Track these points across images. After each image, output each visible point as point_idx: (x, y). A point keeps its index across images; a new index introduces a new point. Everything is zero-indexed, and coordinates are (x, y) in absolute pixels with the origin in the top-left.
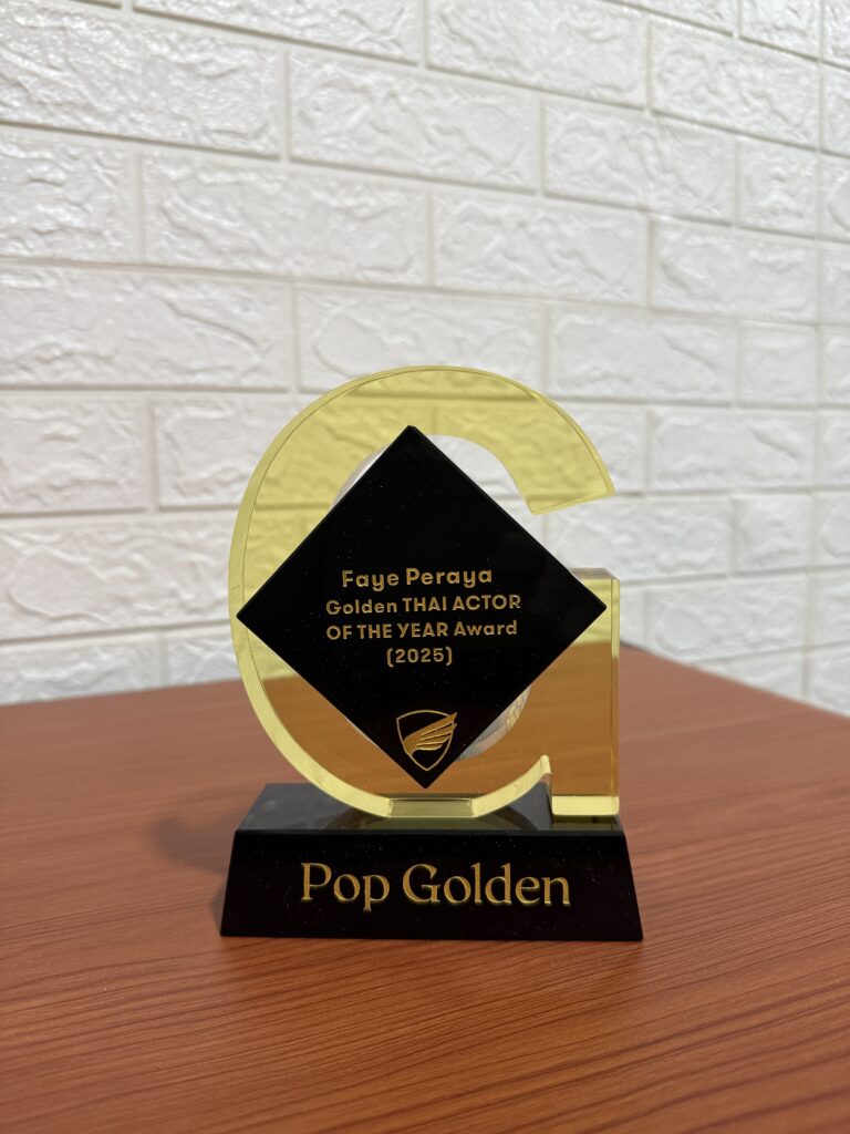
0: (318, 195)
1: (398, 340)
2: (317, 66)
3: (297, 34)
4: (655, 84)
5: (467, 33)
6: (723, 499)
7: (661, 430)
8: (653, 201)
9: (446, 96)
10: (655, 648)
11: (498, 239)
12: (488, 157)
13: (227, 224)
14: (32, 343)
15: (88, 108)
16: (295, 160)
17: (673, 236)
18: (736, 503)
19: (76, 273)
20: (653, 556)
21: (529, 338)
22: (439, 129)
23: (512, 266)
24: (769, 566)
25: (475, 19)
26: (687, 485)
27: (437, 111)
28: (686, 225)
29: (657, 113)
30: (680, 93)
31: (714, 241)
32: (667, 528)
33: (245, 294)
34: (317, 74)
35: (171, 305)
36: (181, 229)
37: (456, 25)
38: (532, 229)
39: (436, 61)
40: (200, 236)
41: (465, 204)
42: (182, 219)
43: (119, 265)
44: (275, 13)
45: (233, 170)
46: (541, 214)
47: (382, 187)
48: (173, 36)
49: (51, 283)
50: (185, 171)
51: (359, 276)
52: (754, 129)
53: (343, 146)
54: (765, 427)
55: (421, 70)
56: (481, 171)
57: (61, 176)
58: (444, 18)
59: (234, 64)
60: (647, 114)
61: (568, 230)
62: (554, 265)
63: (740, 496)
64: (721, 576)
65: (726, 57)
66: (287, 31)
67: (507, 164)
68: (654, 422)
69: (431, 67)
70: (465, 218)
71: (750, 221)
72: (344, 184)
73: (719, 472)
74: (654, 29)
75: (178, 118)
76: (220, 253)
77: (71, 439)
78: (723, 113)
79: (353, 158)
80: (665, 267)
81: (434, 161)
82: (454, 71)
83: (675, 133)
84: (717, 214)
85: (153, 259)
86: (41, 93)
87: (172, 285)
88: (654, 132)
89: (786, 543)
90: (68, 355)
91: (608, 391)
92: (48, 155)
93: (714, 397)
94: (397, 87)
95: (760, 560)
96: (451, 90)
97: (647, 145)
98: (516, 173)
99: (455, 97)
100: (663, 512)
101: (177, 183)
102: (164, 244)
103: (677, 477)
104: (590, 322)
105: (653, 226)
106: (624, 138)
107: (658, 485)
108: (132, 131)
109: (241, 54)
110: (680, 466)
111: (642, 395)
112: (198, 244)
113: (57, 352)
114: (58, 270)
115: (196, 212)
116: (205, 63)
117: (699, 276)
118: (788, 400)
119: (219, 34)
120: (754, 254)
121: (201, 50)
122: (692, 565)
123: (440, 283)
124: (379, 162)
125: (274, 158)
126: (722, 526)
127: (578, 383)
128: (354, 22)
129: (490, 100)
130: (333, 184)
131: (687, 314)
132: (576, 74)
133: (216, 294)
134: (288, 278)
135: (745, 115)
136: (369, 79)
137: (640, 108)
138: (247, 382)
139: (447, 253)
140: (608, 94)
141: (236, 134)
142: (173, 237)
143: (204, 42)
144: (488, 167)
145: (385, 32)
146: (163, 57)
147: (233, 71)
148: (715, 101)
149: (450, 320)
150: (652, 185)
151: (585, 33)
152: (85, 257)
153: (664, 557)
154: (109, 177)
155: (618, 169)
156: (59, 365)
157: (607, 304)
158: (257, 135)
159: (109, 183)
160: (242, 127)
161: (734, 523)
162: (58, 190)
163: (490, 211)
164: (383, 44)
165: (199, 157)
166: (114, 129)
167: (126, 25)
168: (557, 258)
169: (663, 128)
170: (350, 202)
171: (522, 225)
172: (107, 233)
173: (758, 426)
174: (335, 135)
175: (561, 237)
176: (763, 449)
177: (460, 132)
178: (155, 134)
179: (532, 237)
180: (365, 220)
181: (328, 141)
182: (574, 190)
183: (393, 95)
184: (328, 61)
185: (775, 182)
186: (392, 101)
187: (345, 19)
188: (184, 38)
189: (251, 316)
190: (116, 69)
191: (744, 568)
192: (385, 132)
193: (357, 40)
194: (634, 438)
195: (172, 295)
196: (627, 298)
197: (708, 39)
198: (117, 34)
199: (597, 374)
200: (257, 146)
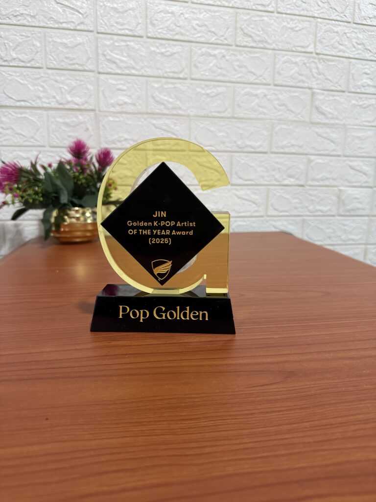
0: (199, 90)
1: (221, 134)
2: (200, 49)
3: (194, 40)
4: (318, 44)
5: (250, 33)
6: (335, 189)
7: (313, 164)
8: (314, 85)
9: (241, 55)
10: (305, 238)
11: (257, 101)
12: (254, 74)
13: (171, 100)
14: (116, 136)
15: (133, 68)
16: (192, 79)
17: (321, 97)
18: (340, 190)
19: (128, 116)
20: (307, 207)
21: (265, 133)
22: (238, 66)
23: (261, 109)
24: (352, 213)
25: (253, 28)
26: (321, 183)
27: (238, 60)
28: (326, 92)
29: (317, 54)
30: (327, 46)
31: (337, 98)
32: (313, 198)
33: (176, 121)
34: (200, 52)
35: (154, 125)
36: (158, 102)
37: (246, 31)
38: (269, 97)
39: (239, 44)
40: (163, 104)
41: (246, 90)
42: (158, 99)
43: (140, 113)
44: (188, 34)
45: (173, 83)
46: (272, 92)
47: (219, 86)
48: (158, 44)
49: (122, 119)
50: (160, 84)
51: (210, 115)
52: (357, 56)
53: (207, 74)
54: (354, 164)
55: (234, 47)
56: (252, 79)
57: (125, 88)
58: (242, 29)
59: (175, 51)
60: (314, 55)
61: (281, 97)
62: (276, 109)
63: (341, 188)
64: (333, 216)
65: (347, 31)
66: (191, 39)
67: (261, 76)
68: (310, 161)
69: (237, 46)
70: (245, 95)
71: (353, 90)
72: (206, 86)
73: (334, 179)
74: (319, 24)
75: (158, 69)
76: (168, 109)
77: (125, 164)
78: (344, 52)
79: (210, 77)
80: (317, 108)
81: (236, 77)
82: (244, 47)
83: (324, 60)
84: (339, 88)
85: (149, 111)
86: (121, 64)
87: (155, 119)
88: (316, 61)
89: (360, 206)
90: (126, 140)
91: (293, 150)
92: (122, 82)
93: (334, 153)
94: (225, 54)
95: (349, 211)
96: (243, 53)
97: (313, 65)
98: (264, 79)
99: (245, 55)
100: (311, 192)
101: (157, 88)
102: (153, 107)
103: (317, 180)
104: (288, 127)
105: (313, 94)
106: (305, 64)
107: (310, 183)
108: (145, 74)
109: (177, 48)
110: (319, 176)
111: (306, 152)
112: (162, 106)
113: (122, 139)
114: (124, 115)
115: (162, 97)
116: (167, 52)
117: (331, 111)
118: (364, 154)
119: (171, 42)
120: (354, 102)
121: (166, 48)
122: (321, 211)
123: (236, 116)
124: (218, 78)
125: (185, 79)
126: (334, 198)
127: (282, 147)
128: (213, 34)
129: (257, 55)
130: (203, 86)
131: (325, 124)
132: (288, 43)
133: (167, 121)
134: (189, 116)
135: (354, 52)
136: (216, 52)
137: (311, 53)
138: (174, 148)
139: (239, 106)
140: (299, 49)
141: (174, 72)
142: (156, 105)
143: (167, 45)
144: (254, 77)
145: (222, 36)
146: (154, 51)
147: (175, 53)
148: (341, 47)
149: (239, 128)
150: (314, 79)
151: (292, 29)
152: (131, 111)
153: (311, 208)
154: (139, 88)
155: (301, 75)
156: (123, 143)
157: (295, 121)
158: (181, 72)
159: (138, 90)
160: (176, 70)
161: (339, 197)
162: (124, 93)
163: (254, 92)
164: (221, 40)
165: (163, 80)
166: (140, 73)
167: (145, 42)
168: (277, 106)
169: (319, 59)
170: (209, 91)
171: (265, 96)
172: (137, 104)
173: (351, 164)
174: (205, 71)
175: (279, 99)
176: (352, 172)
177: (245, 67)
178: (151, 74)
179: (268, 100)
180: (213, 97)
181: (202, 73)
182: (284, 83)
183: (224, 56)
184: (204, 47)
185: (364, 75)
186: (223, 58)
187: (209, 33)
188: (161, 44)
189: (177, 128)
190: (141, 56)
191: (343, 213)
192: (221, 68)
193: (213, 40)
194: (302, 167)
195: (154, 122)
196: (302, 119)
197: (340, 25)
198: (142, 45)
199: (289, 144)
200: (181, 76)
